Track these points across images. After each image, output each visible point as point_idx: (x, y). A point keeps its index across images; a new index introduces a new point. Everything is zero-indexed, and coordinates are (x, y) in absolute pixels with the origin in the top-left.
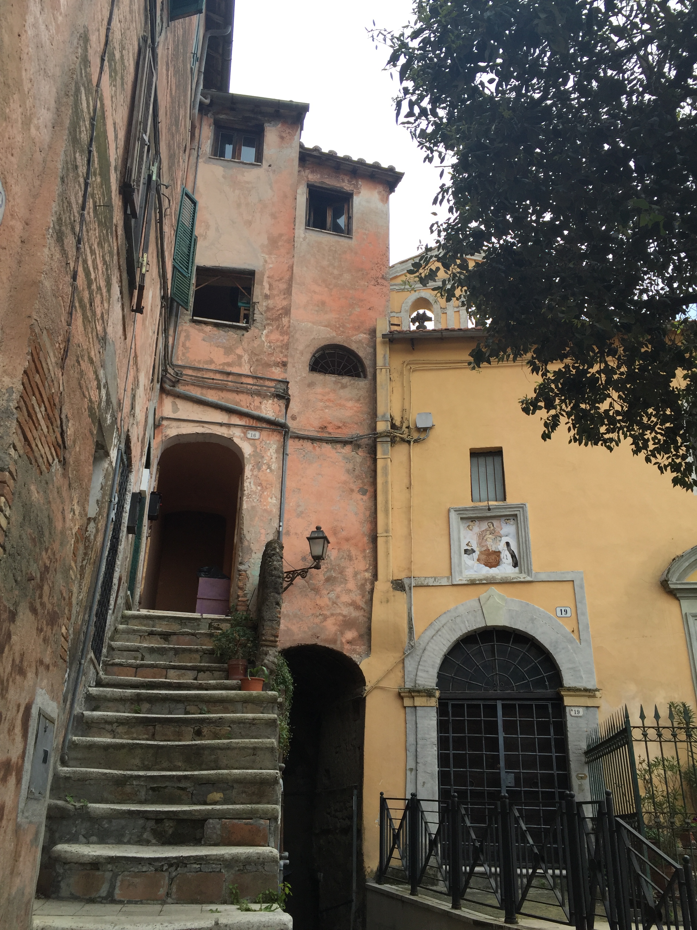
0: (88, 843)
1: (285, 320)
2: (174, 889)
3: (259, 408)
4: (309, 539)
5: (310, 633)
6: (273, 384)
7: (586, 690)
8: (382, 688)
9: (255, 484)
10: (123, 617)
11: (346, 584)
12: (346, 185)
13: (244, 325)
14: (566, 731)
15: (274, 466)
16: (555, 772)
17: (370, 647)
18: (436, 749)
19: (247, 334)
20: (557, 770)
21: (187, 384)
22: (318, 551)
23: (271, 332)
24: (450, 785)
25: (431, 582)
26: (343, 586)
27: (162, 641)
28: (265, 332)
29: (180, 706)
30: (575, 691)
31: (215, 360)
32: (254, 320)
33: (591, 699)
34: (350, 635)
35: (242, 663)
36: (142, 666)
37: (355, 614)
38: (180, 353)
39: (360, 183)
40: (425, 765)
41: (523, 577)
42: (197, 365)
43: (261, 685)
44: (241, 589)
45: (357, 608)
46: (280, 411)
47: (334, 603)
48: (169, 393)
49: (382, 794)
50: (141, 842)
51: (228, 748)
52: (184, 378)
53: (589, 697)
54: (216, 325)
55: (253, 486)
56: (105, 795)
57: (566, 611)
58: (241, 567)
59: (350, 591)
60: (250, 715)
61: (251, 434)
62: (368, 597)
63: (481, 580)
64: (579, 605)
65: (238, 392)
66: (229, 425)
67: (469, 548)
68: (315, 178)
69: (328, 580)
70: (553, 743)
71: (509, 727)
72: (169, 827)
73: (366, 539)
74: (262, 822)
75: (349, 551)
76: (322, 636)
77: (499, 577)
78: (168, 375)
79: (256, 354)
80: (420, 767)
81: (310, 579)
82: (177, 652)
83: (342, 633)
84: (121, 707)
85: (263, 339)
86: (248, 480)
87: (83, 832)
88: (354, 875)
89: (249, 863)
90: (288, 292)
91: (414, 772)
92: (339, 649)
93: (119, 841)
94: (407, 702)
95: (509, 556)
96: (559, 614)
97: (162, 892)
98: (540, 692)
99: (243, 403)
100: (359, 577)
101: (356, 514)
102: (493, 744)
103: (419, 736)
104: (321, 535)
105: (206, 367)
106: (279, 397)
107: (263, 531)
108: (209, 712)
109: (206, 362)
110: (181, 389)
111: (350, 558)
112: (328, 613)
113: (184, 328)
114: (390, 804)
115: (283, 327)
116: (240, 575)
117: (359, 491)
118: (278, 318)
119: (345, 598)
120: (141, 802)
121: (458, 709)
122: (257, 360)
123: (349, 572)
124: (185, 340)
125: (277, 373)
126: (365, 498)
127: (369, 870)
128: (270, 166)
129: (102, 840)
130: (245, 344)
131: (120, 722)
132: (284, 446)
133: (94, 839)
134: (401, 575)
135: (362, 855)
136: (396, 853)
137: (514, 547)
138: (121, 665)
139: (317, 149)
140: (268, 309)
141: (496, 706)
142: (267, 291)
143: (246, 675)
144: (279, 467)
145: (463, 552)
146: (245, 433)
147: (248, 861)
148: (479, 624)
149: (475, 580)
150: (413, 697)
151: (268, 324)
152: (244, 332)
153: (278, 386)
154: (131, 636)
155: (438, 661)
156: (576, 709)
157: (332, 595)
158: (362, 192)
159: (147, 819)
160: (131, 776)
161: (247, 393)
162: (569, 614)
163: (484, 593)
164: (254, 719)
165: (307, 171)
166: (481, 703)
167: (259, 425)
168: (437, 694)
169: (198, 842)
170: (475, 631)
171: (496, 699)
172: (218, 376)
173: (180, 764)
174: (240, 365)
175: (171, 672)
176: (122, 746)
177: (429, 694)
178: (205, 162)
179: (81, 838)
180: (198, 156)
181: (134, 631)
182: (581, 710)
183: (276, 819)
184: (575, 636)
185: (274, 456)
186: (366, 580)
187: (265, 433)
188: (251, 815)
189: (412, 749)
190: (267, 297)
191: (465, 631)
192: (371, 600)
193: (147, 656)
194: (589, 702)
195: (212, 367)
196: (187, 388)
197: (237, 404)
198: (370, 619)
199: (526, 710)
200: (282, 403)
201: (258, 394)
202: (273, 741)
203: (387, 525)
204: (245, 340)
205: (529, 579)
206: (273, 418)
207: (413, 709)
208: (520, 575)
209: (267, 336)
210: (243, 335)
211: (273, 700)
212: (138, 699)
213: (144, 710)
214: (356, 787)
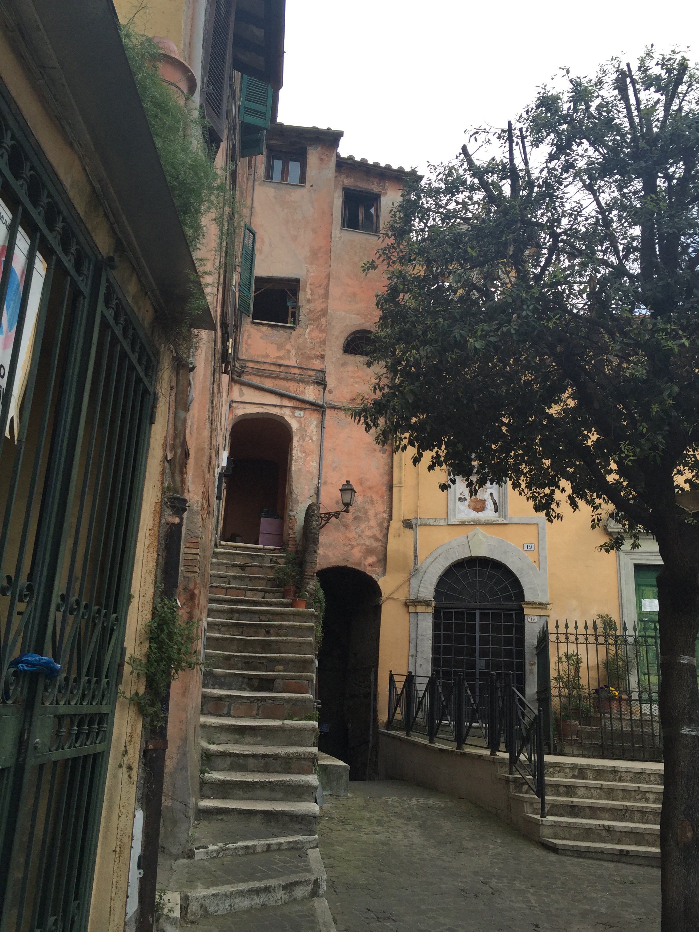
0: (214, 688)
1: (323, 320)
2: (260, 712)
3: (303, 392)
4: (340, 490)
5: (341, 558)
6: (313, 373)
7: (540, 604)
8: (394, 599)
9: (301, 452)
10: (214, 553)
11: (369, 522)
12: (375, 188)
13: (292, 325)
14: (524, 632)
15: (314, 438)
16: (515, 660)
17: (385, 569)
18: (431, 642)
19: (294, 333)
20: (516, 658)
21: (249, 374)
22: (347, 499)
23: (312, 330)
24: (440, 667)
25: (432, 522)
26: (366, 523)
27: (240, 570)
28: (308, 331)
29: (256, 616)
30: (533, 605)
31: (270, 354)
32: (299, 321)
33: (544, 610)
34: (371, 560)
35: (293, 589)
36: (230, 588)
37: (375, 544)
38: (244, 349)
39: (387, 184)
40: (422, 652)
41: (501, 520)
42: (257, 359)
43: (304, 604)
44: (292, 529)
45: (377, 539)
46: (319, 395)
47: (359, 536)
48: (236, 382)
49: (391, 671)
50: (241, 689)
51: (285, 642)
52: (247, 370)
53: (542, 609)
54: (271, 326)
55: (299, 453)
56: (220, 665)
57: (531, 547)
58: (291, 513)
59: (372, 527)
60: (298, 624)
61: (297, 413)
62: (385, 531)
63: (470, 522)
64: (540, 542)
65: (287, 380)
66: (281, 407)
67: (462, 497)
68: (349, 182)
69: (355, 519)
70: (514, 640)
71: (484, 628)
72: (256, 683)
73: (384, 488)
74: (305, 682)
75: (372, 497)
76: (351, 560)
77: (483, 520)
78: (236, 369)
79: (301, 349)
80: (419, 655)
81: (342, 518)
82: (251, 578)
83: (365, 558)
84: (222, 616)
85: (306, 336)
86: (296, 449)
87: (211, 683)
88: (371, 724)
89: (298, 701)
90: (326, 296)
91: (414, 658)
92: (363, 570)
93: (230, 689)
94: (412, 609)
95: (492, 504)
96: (526, 548)
97: (254, 712)
98: (509, 604)
99: (291, 389)
100: (378, 517)
101: (377, 468)
102: (472, 640)
103: (419, 632)
104: (350, 488)
105: (264, 360)
106: (318, 383)
107: (306, 487)
108: (273, 621)
109: (264, 356)
110: (245, 378)
111: (372, 502)
112: (355, 544)
113: (247, 329)
114: (396, 678)
115: (321, 326)
116: (290, 519)
117: (380, 451)
118: (318, 319)
119: (368, 533)
120: (239, 669)
121: (448, 615)
122: (302, 354)
123: (371, 513)
124: (248, 338)
125: (317, 364)
126: (385, 456)
127: (381, 721)
128: (312, 186)
129: (221, 688)
130: (292, 340)
131: (223, 625)
132: (322, 422)
133: (217, 686)
134: (410, 516)
135: (377, 711)
136: (398, 710)
137: (496, 497)
138: (216, 587)
139: (351, 158)
140: (310, 311)
141: (475, 613)
142: (309, 296)
143: (295, 597)
144: (318, 439)
145: (457, 499)
146: (293, 413)
147: (297, 700)
148: (465, 554)
149: (465, 521)
150: (416, 606)
151: (310, 324)
152: (292, 331)
153: (318, 375)
154: (221, 567)
155: (435, 581)
156: (532, 617)
157: (358, 530)
158: (388, 192)
159: (244, 678)
160: (233, 656)
161: (295, 381)
162: (533, 549)
163: (471, 531)
164: (300, 626)
165: (343, 176)
166: (465, 611)
167: (304, 406)
168: (433, 604)
169: (271, 690)
170: (463, 559)
171: (476, 609)
172: (272, 368)
173: (258, 650)
174: (289, 358)
175: (248, 593)
176: (227, 639)
177: (427, 604)
178: (259, 185)
179: (210, 686)
180: (254, 180)
181: (222, 563)
182: (536, 618)
183: (312, 680)
184: (536, 565)
185: (315, 430)
186: (384, 519)
187: (307, 412)
188: (299, 678)
189: (414, 642)
190: (309, 301)
191: (455, 559)
192: (387, 534)
193: (232, 581)
194: (542, 612)
195: (268, 360)
196: (249, 377)
197: (287, 389)
198: (386, 548)
199: (497, 616)
200: (321, 388)
201: (303, 381)
202: (312, 639)
203: (400, 478)
204: (293, 338)
205: (505, 522)
206: (314, 401)
207: (415, 614)
208: (499, 519)
209: (309, 334)
210: (291, 333)
211: (312, 615)
212: (232, 611)
213: (235, 617)
214: (373, 666)
